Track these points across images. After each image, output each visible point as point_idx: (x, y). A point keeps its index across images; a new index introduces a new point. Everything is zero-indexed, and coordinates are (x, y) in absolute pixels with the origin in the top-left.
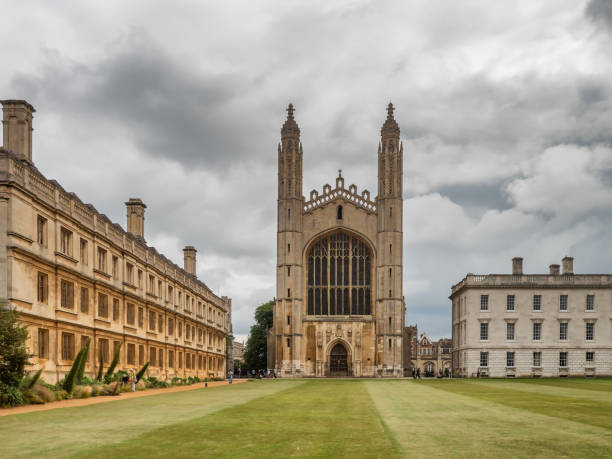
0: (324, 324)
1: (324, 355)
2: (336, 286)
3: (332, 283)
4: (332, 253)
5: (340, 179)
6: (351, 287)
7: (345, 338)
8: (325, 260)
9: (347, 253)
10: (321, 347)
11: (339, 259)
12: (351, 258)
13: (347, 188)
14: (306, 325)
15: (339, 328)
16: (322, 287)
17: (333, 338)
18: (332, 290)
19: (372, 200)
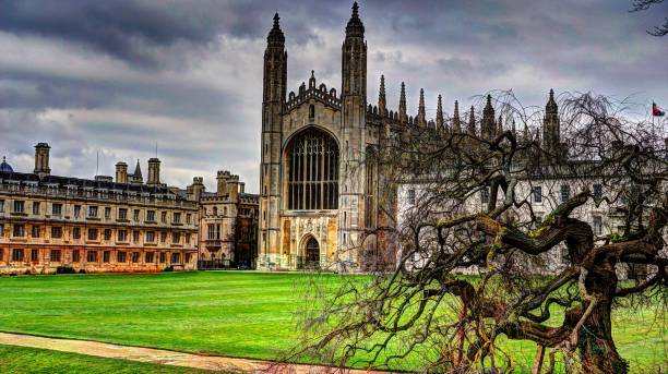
0: (298, 219)
1: (298, 248)
2: (310, 182)
3: (308, 179)
4: (309, 149)
5: (313, 79)
6: (322, 182)
7: (314, 233)
8: (302, 156)
9: (320, 149)
10: (294, 241)
11: (314, 156)
12: (323, 153)
13: (317, 87)
14: (283, 219)
15: (310, 223)
16: (299, 182)
17: (305, 232)
18: (308, 186)
19: (338, 97)
